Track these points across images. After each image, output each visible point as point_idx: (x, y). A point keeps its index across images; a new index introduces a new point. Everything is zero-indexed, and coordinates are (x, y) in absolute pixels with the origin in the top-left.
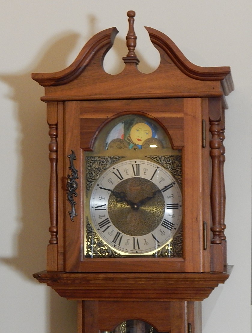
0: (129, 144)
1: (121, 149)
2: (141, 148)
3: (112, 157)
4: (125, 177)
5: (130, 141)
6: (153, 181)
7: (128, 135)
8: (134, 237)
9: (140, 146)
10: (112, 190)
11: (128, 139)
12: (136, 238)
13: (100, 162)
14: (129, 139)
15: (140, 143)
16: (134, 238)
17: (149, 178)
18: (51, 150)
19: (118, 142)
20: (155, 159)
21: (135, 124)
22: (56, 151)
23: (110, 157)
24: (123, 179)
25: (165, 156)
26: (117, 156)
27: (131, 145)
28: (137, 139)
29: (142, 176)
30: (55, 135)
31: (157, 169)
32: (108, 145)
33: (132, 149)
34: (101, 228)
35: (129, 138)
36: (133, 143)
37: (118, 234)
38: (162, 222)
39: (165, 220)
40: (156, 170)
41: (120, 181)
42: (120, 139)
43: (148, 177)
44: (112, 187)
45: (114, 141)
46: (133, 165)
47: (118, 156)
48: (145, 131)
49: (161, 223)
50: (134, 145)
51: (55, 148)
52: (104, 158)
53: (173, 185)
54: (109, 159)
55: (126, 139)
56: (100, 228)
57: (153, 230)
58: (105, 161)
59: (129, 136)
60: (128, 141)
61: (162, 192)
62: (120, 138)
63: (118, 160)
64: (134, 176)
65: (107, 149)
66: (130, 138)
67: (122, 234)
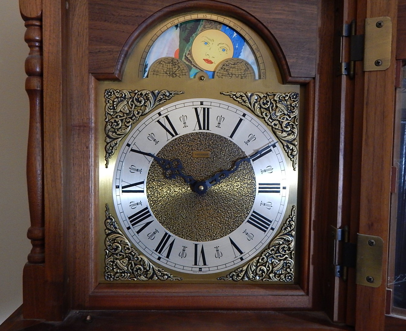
0: (190, 69)
1: (173, 76)
2: (213, 77)
3: (157, 91)
4: (182, 131)
5: (191, 64)
6: (235, 140)
7: (188, 52)
8: (196, 243)
9: (211, 74)
10: (155, 155)
11: (187, 58)
12: (200, 244)
13: (133, 101)
14: (190, 59)
15: (211, 68)
16: (196, 245)
17: (227, 135)
18: (30, 72)
19: (168, 63)
20: (238, 99)
21: (202, 31)
22: (41, 75)
23: (153, 93)
24: (177, 134)
25: (258, 94)
26: (166, 91)
27: (194, 71)
28: (204, 59)
29: (213, 129)
30: (37, 41)
31: (243, 118)
32: (147, 69)
33: (195, 77)
34: (133, 225)
35: (189, 56)
36: (196, 68)
37: (166, 237)
38: (249, 216)
39: (254, 212)
40: (241, 120)
41: (171, 138)
42: (173, 59)
43: (224, 132)
44: (155, 150)
45: (160, 62)
46: (196, 109)
47: (168, 92)
48: (220, 46)
49: (248, 219)
50: (198, 70)
51: (38, 70)
52: (141, 94)
53: (272, 147)
54: (150, 95)
55: (183, 59)
56: (131, 226)
57: (231, 231)
58: (142, 99)
59: (190, 54)
60: (187, 63)
61: (251, 162)
62: (173, 56)
63: (167, 98)
64: (197, 130)
65: (147, 76)
66: (192, 57)
67: (173, 237)
